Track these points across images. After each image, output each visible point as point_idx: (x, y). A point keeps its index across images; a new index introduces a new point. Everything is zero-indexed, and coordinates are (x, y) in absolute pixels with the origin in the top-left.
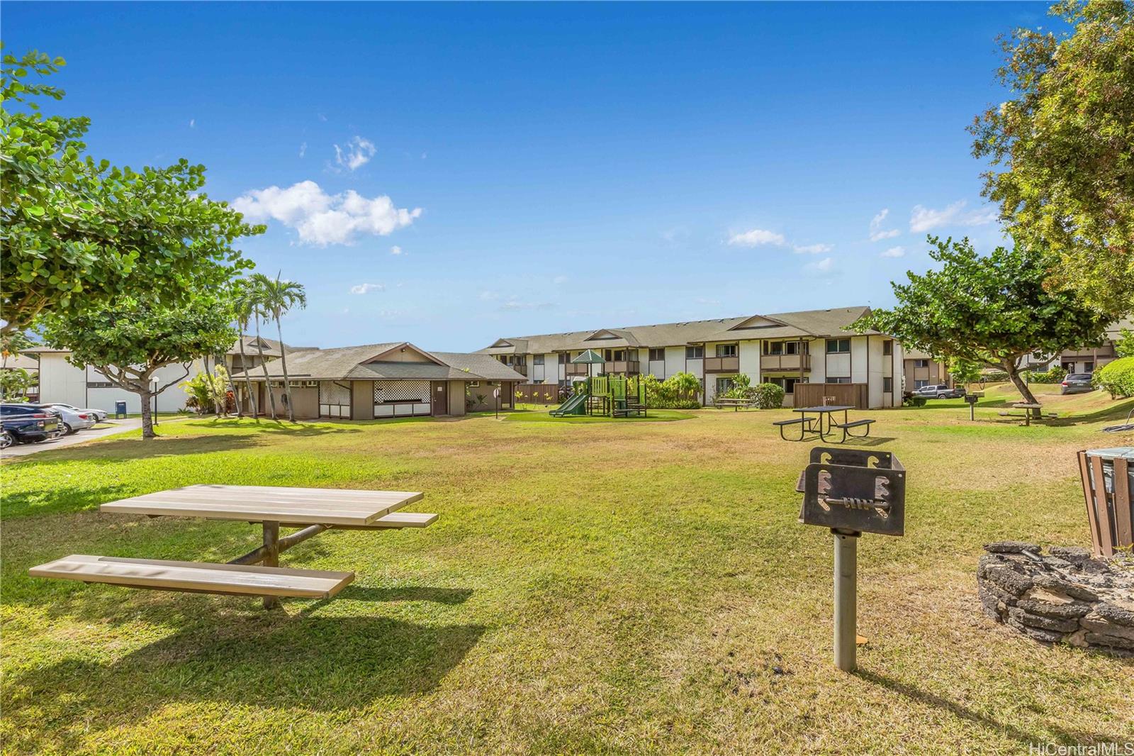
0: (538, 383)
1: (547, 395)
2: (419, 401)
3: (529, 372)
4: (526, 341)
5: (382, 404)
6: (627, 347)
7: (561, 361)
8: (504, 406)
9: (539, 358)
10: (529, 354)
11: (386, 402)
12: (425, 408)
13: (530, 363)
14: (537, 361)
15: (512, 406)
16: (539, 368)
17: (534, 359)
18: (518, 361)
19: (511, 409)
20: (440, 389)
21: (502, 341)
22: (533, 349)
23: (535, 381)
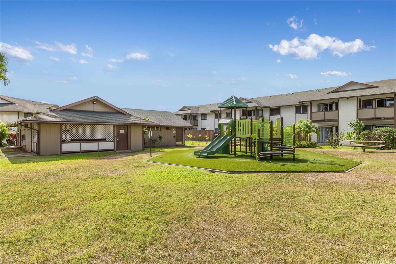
0: (203, 130)
1: (206, 136)
2: (104, 140)
3: (199, 124)
4: (198, 108)
5: (69, 142)
6: (256, 107)
7: (216, 117)
8: (178, 143)
9: (204, 116)
10: (199, 114)
11: (73, 141)
12: (109, 145)
13: (199, 119)
14: (203, 118)
15: (183, 143)
16: (204, 122)
17: (202, 117)
18: (193, 117)
19: (183, 146)
20: (122, 131)
21: (185, 107)
22: (201, 111)
23: (202, 129)
